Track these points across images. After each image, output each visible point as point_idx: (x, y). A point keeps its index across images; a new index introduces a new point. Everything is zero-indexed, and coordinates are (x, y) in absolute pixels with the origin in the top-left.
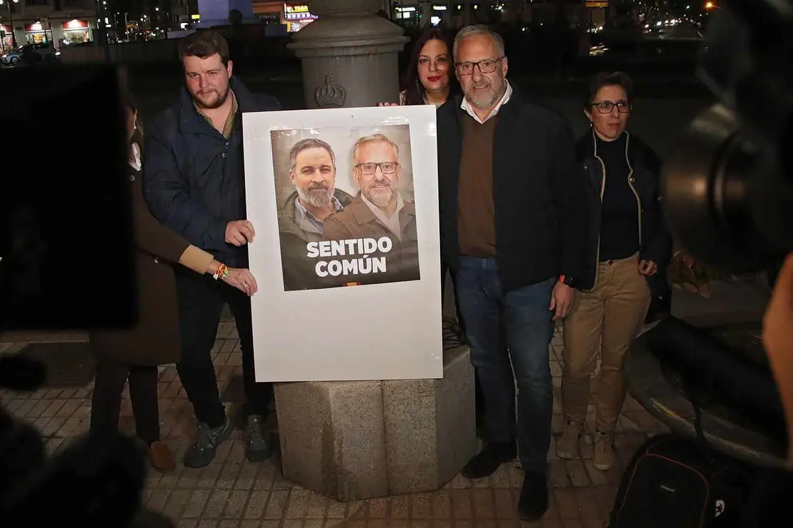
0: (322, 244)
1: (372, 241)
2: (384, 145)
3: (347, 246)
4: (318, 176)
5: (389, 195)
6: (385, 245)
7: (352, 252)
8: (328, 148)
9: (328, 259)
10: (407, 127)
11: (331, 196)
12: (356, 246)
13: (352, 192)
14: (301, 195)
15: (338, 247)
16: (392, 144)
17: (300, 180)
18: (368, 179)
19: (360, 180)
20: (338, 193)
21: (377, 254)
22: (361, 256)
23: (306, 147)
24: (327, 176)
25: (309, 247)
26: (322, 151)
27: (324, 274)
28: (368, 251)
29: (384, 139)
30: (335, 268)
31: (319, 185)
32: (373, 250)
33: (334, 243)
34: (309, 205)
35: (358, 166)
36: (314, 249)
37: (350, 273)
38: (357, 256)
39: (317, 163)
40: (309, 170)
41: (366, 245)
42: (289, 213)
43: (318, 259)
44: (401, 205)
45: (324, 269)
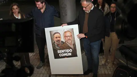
0: (60, 51)
1: (69, 50)
2: (69, 32)
3: (64, 51)
4: (58, 39)
5: (71, 42)
6: (71, 50)
7: (65, 52)
8: (59, 33)
9: (61, 53)
10: (73, 29)
11: (61, 42)
12: (66, 51)
13: (64, 41)
14: (56, 42)
15: (63, 51)
16: (70, 32)
17: (55, 39)
18: (67, 39)
19: (65, 39)
20: (62, 41)
21: (70, 52)
22: (67, 53)
23: (56, 33)
24: (60, 39)
25: (58, 51)
26: (59, 34)
27: (61, 56)
28: (68, 52)
29: (69, 31)
30: (63, 55)
31: (58, 40)
32: (69, 51)
33: (62, 50)
34: (57, 44)
35: (65, 36)
36: (59, 52)
37: (65, 56)
38: (66, 53)
39: (58, 36)
40: (57, 38)
41: (68, 51)
42: (54, 45)
43: (60, 53)
44: (73, 43)
45: (61, 55)
